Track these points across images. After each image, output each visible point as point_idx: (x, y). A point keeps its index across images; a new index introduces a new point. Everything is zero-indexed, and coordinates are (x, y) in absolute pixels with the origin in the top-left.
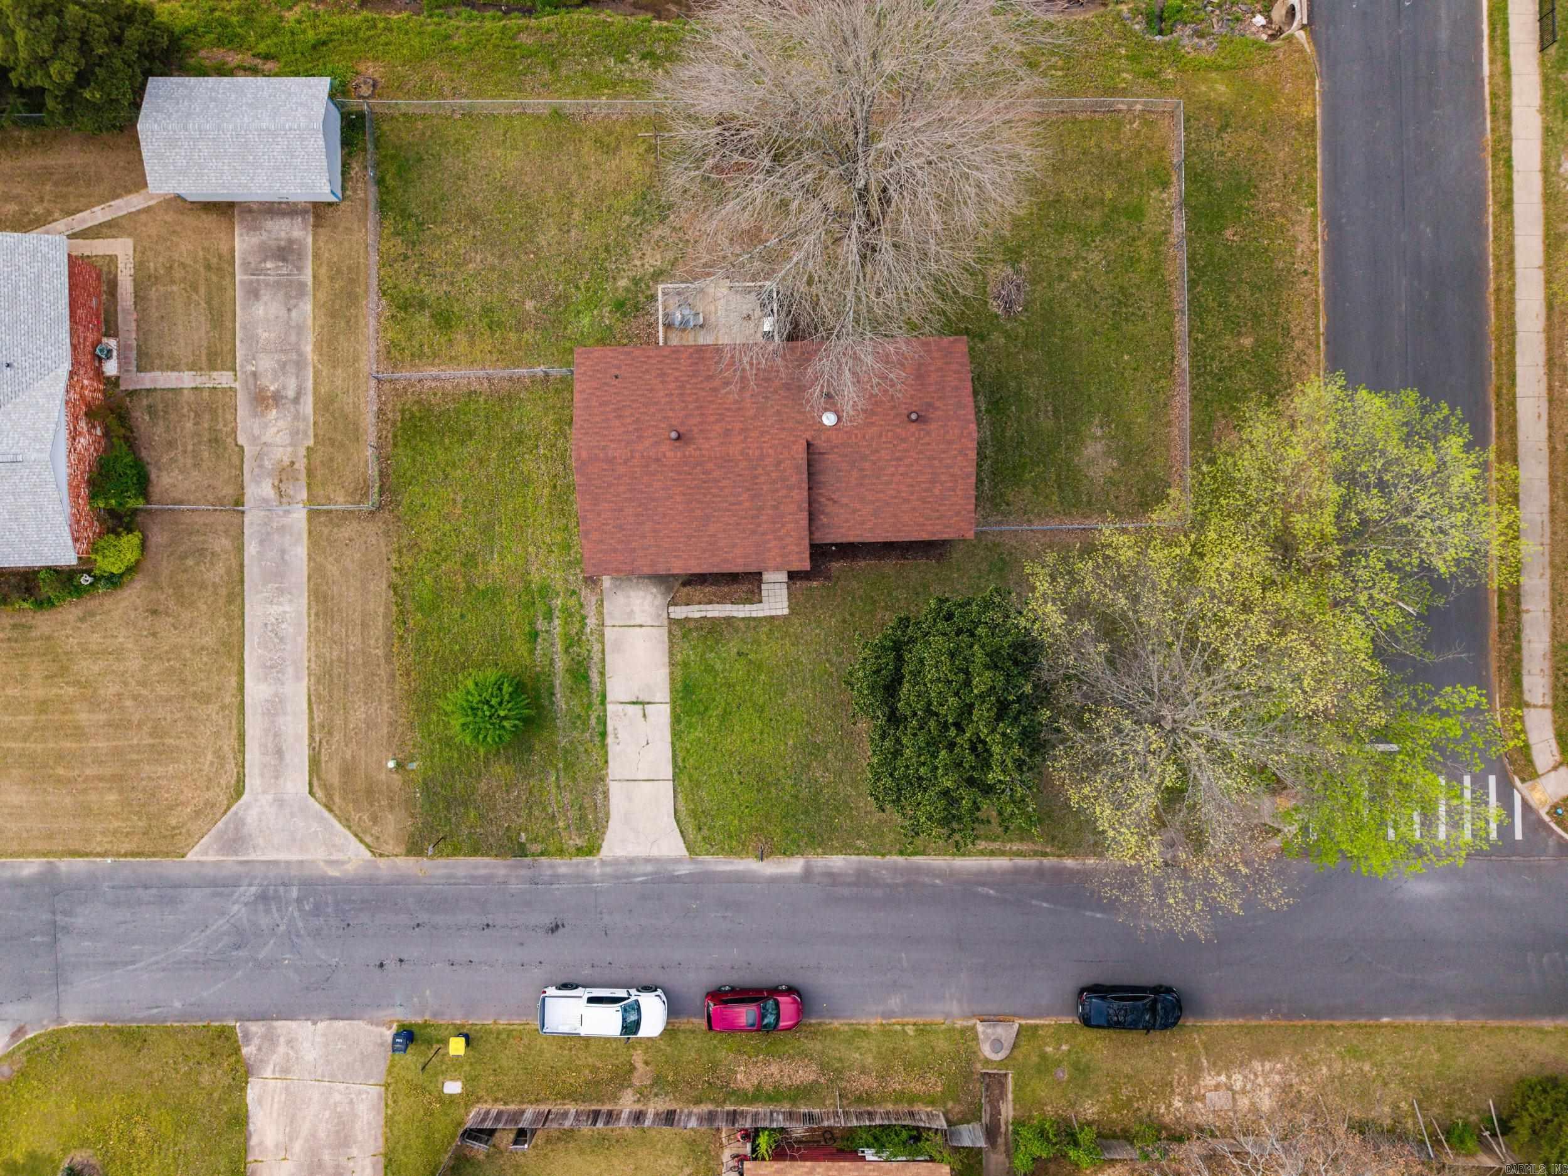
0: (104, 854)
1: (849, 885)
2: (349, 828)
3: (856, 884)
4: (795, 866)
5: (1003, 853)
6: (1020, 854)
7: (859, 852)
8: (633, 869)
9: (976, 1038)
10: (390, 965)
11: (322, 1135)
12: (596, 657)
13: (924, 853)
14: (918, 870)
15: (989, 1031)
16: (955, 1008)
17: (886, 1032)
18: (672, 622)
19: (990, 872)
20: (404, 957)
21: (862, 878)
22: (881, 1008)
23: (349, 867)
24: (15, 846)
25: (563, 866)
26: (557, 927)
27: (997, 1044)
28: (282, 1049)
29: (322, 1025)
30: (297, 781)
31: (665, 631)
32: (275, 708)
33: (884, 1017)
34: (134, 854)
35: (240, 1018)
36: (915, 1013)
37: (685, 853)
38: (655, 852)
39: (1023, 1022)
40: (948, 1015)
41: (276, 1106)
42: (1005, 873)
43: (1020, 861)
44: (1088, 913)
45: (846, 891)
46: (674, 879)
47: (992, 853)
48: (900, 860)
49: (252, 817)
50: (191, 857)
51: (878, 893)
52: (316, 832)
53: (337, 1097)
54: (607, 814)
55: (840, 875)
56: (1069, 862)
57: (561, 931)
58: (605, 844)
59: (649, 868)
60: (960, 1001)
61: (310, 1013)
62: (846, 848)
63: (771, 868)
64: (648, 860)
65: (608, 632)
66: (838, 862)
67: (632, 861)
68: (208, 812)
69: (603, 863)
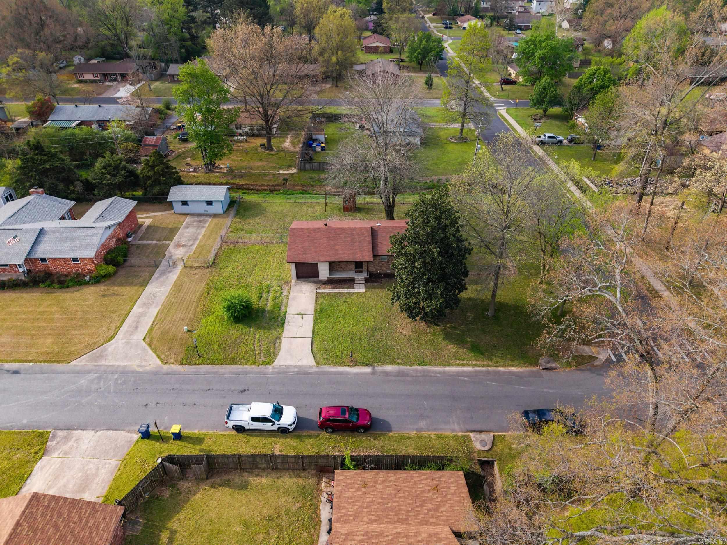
1: (395, 376)
2: (155, 353)
3: (398, 376)
4: (367, 369)
5: (468, 365)
6: (476, 365)
7: (399, 364)
8: (288, 370)
9: (471, 440)
10: (151, 405)
11: (71, 486)
12: (285, 302)
13: (430, 365)
14: (429, 371)
15: (477, 436)
16: (456, 427)
17: (419, 437)
18: (317, 293)
19: (464, 372)
20: (160, 402)
21: (400, 374)
22: (416, 427)
23: (148, 368)
25: (254, 368)
26: (245, 390)
27: (483, 442)
28: (71, 443)
29: (99, 433)
30: (139, 335)
31: (314, 296)
32: (142, 315)
33: (417, 431)
34: (45, 361)
35: (55, 428)
36: (435, 430)
37: (315, 364)
38: (300, 364)
39: (496, 434)
40: (453, 430)
41: (51, 470)
42: (470, 372)
43: (477, 368)
44: (517, 387)
45: (393, 378)
46: (308, 374)
47: (463, 365)
48: (419, 368)
50: (72, 363)
51: (409, 379)
52: (139, 354)
53: (91, 466)
54: (279, 350)
55: (390, 372)
56: (502, 369)
57: (246, 392)
58: (276, 361)
59: (296, 370)
60: (458, 423)
62: (392, 363)
63: (356, 370)
64: (296, 367)
65: (291, 296)
66: (389, 368)
67: (288, 367)
68: (91, 346)
69: (274, 368)
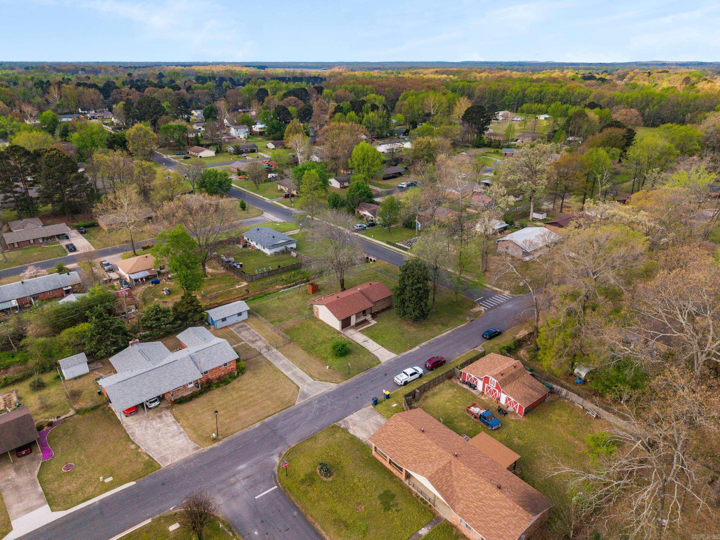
0: (275, 413)
1: (429, 345)
2: (329, 382)
4: (418, 348)
8: (390, 361)
10: (359, 396)
12: (351, 340)
14: (438, 339)
15: (477, 348)
18: (359, 331)
19: (449, 333)
20: (361, 394)
23: (334, 388)
24: (251, 423)
25: (377, 367)
27: (481, 349)
28: (350, 422)
30: (310, 380)
31: (359, 333)
32: (294, 374)
33: (459, 356)
34: (282, 410)
35: (334, 422)
36: (463, 353)
37: (397, 355)
39: (481, 345)
40: (468, 351)
41: (359, 431)
42: (451, 332)
46: (399, 359)
47: (446, 331)
48: (434, 339)
49: (305, 390)
50: (297, 403)
52: (322, 386)
54: (377, 357)
55: (427, 345)
58: (381, 361)
59: (393, 360)
61: (351, 413)
63: (414, 350)
64: (391, 359)
65: (349, 337)
66: (424, 344)
68: (294, 394)
69: (383, 363)
